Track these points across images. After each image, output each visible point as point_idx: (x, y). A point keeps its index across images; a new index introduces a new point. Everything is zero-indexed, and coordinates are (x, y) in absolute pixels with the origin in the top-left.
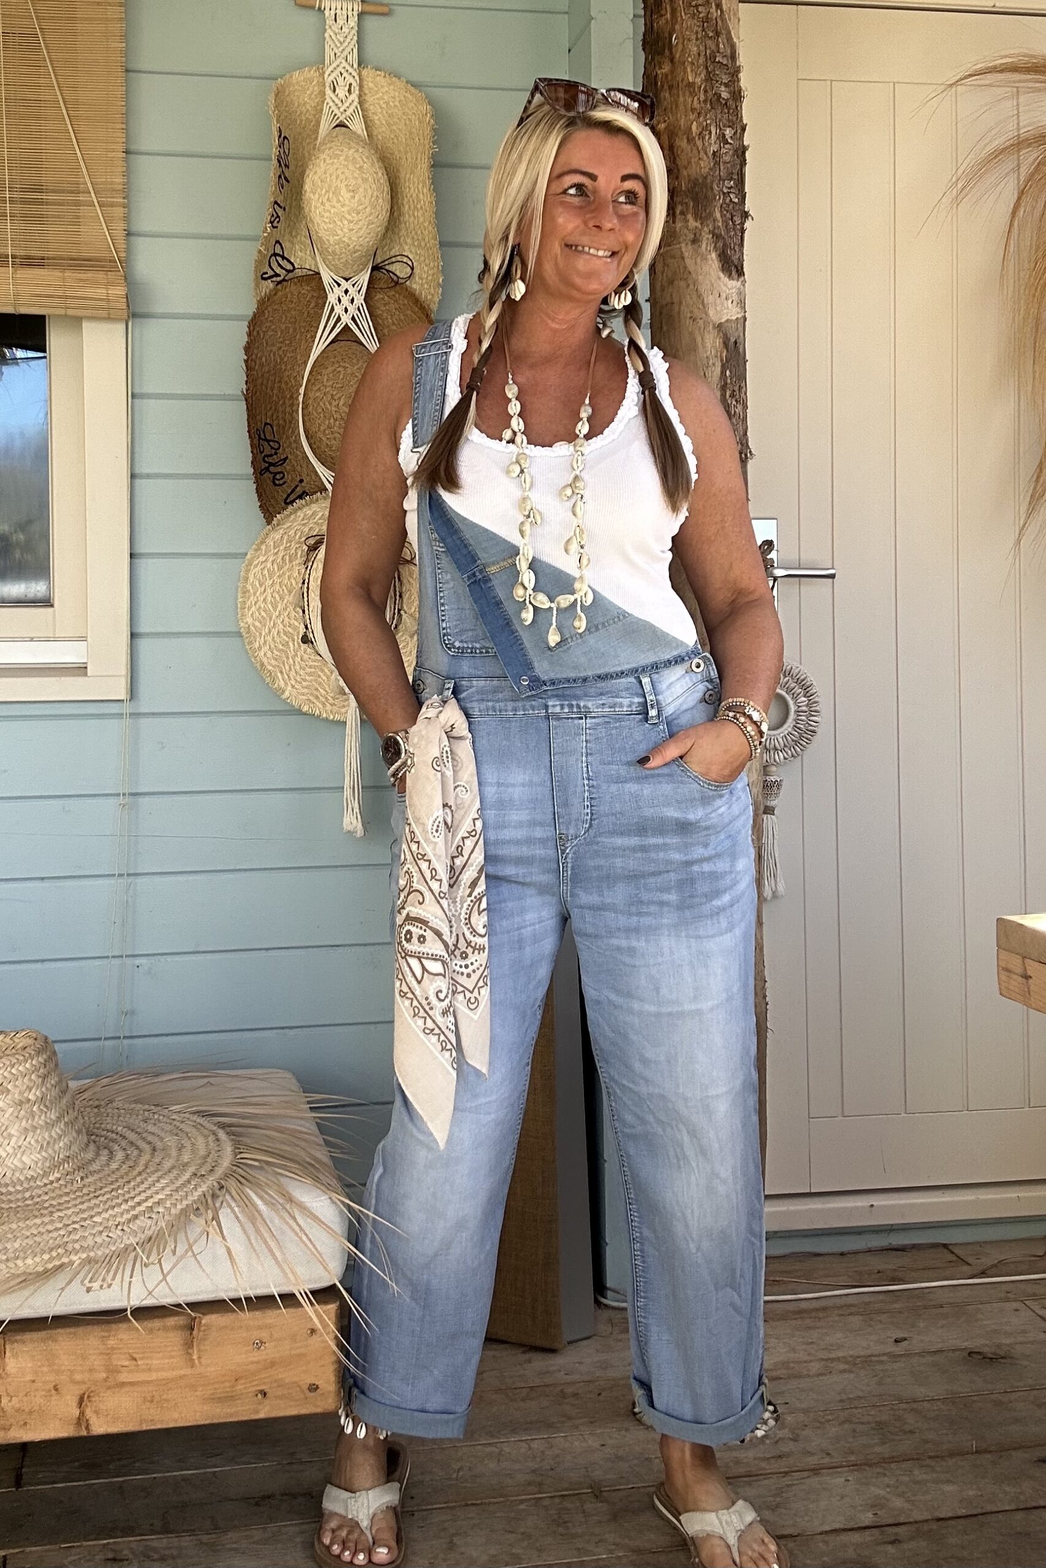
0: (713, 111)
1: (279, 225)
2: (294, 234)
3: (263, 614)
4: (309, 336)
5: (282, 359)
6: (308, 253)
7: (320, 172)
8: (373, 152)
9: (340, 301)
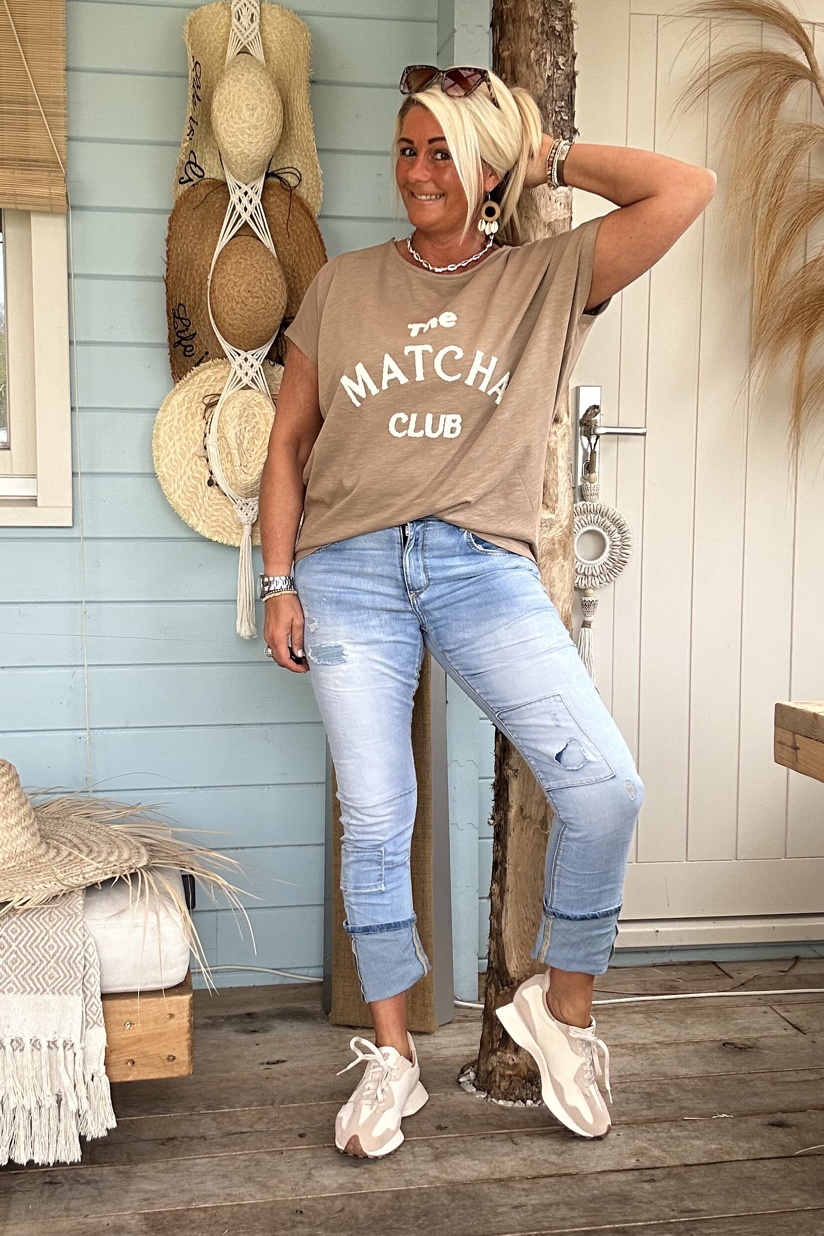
0: (549, 42)
1: (193, 137)
2: (204, 145)
3: (174, 463)
4: (215, 231)
5: (193, 250)
6: (216, 161)
7: (226, 92)
8: (269, 76)
9: (240, 201)
